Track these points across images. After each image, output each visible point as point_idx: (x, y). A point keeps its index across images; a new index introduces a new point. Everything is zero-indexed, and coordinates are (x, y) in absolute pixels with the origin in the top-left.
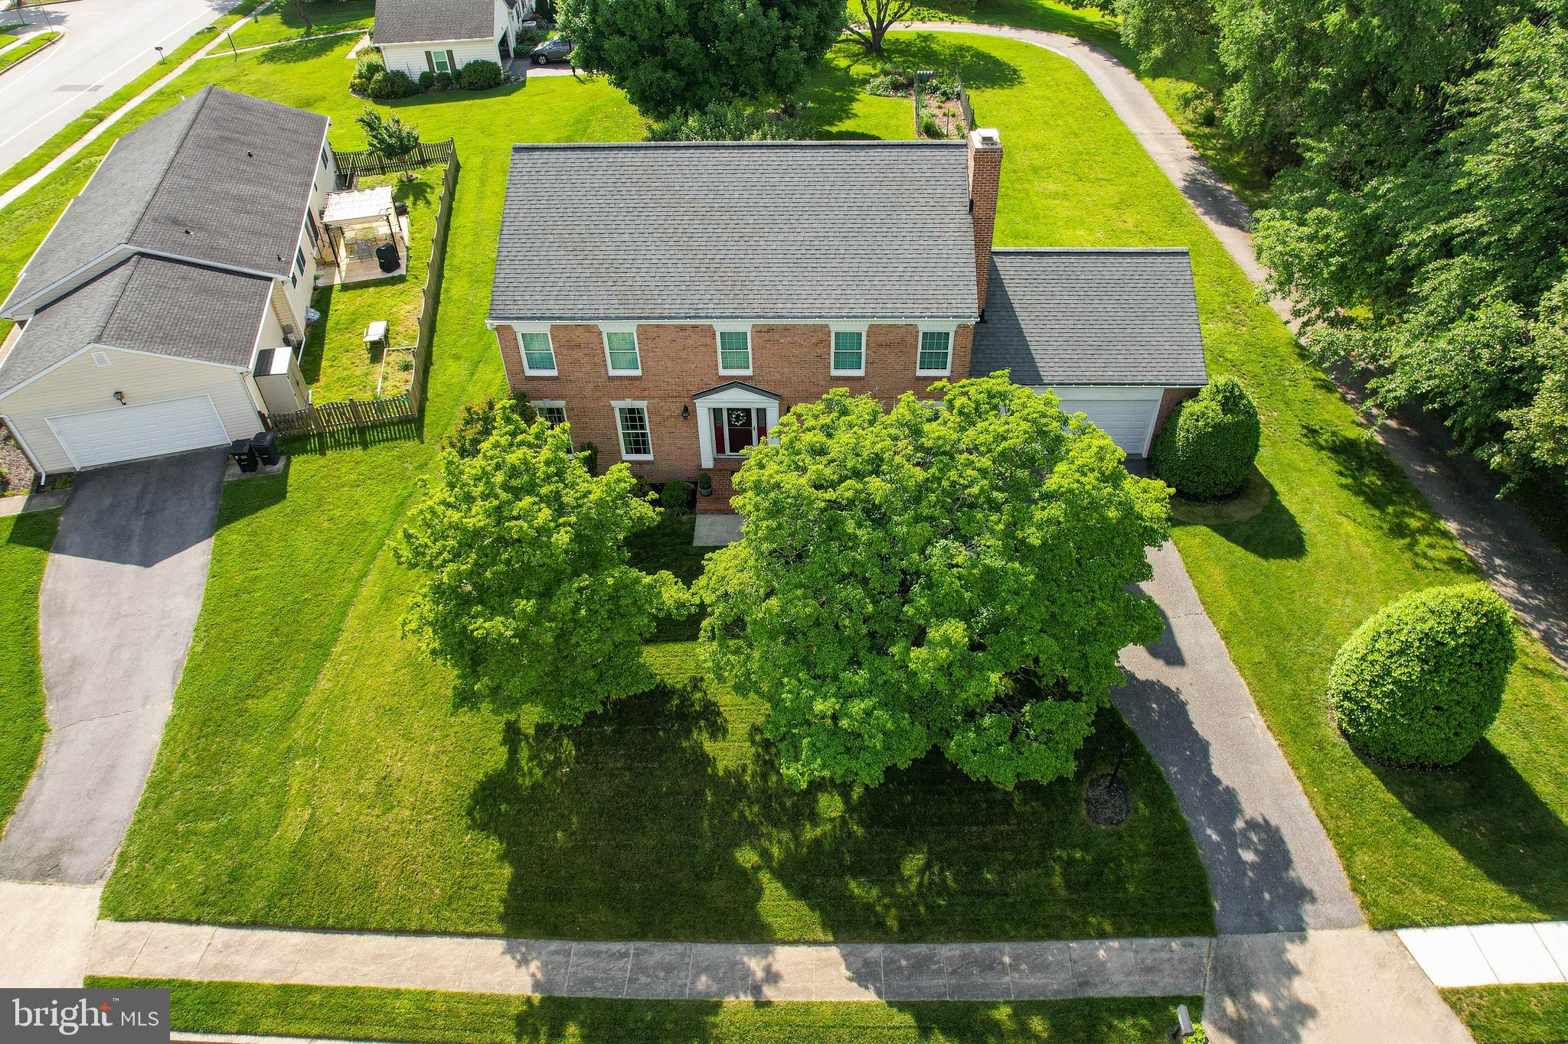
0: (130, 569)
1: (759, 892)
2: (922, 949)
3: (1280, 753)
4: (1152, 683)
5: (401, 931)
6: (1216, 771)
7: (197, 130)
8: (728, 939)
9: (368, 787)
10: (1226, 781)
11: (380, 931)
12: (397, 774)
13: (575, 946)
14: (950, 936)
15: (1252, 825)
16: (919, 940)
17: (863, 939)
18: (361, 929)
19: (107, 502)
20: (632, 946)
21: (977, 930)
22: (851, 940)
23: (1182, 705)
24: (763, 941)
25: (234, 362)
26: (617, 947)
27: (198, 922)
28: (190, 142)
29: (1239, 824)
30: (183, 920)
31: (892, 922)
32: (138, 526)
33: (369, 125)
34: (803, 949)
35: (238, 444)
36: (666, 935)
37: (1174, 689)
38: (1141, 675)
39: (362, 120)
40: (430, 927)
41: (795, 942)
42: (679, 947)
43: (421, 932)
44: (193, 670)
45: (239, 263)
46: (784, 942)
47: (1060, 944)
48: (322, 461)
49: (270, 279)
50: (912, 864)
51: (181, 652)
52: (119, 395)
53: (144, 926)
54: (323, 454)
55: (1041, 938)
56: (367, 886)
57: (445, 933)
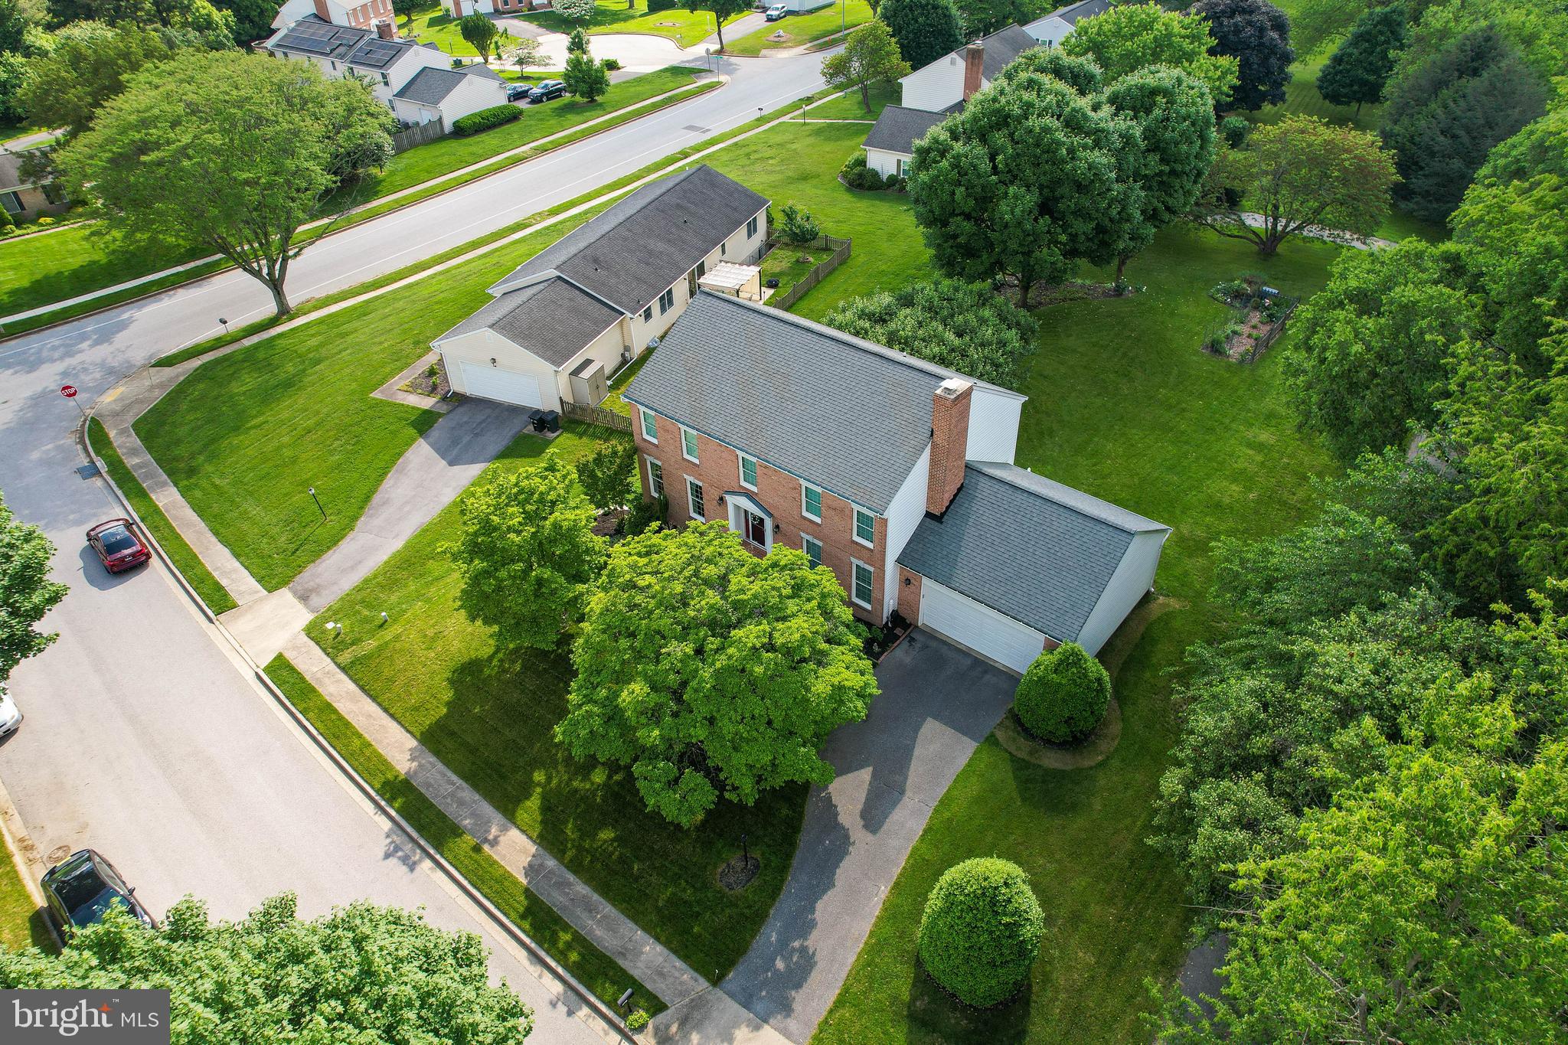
0: (444, 463)
1: (528, 797)
2: (571, 877)
3: (873, 921)
4: (843, 828)
5: (386, 710)
6: (820, 905)
7: (665, 198)
8: (497, 808)
9: (430, 633)
10: (818, 915)
11: (380, 705)
12: (445, 633)
13: (440, 766)
14: (587, 882)
15: (803, 950)
16: (575, 872)
17: (551, 852)
18: (374, 699)
19: (465, 419)
20: (459, 782)
21: (605, 889)
22: (545, 849)
23: (846, 853)
24: (510, 820)
25: (553, 363)
26: (454, 778)
27: (328, 654)
28: (653, 205)
29: (796, 944)
30: (324, 650)
31: (569, 854)
32: (466, 439)
33: (788, 215)
34: (524, 837)
35: (538, 411)
36: (476, 787)
37: (852, 840)
38: (841, 819)
39: (784, 211)
40: (397, 716)
41: (523, 831)
42: (477, 797)
43: (392, 716)
44: (425, 531)
45: (610, 299)
46: (518, 827)
47: (635, 927)
48: (576, 442)
49: (623, 314)
50: (606, 834)
51: (428, 519)
52: (494, 360)
53: (312, 643)
54: (580, 438)
55: (628, 917)
56: (391, 680)
57: (399, 723)
